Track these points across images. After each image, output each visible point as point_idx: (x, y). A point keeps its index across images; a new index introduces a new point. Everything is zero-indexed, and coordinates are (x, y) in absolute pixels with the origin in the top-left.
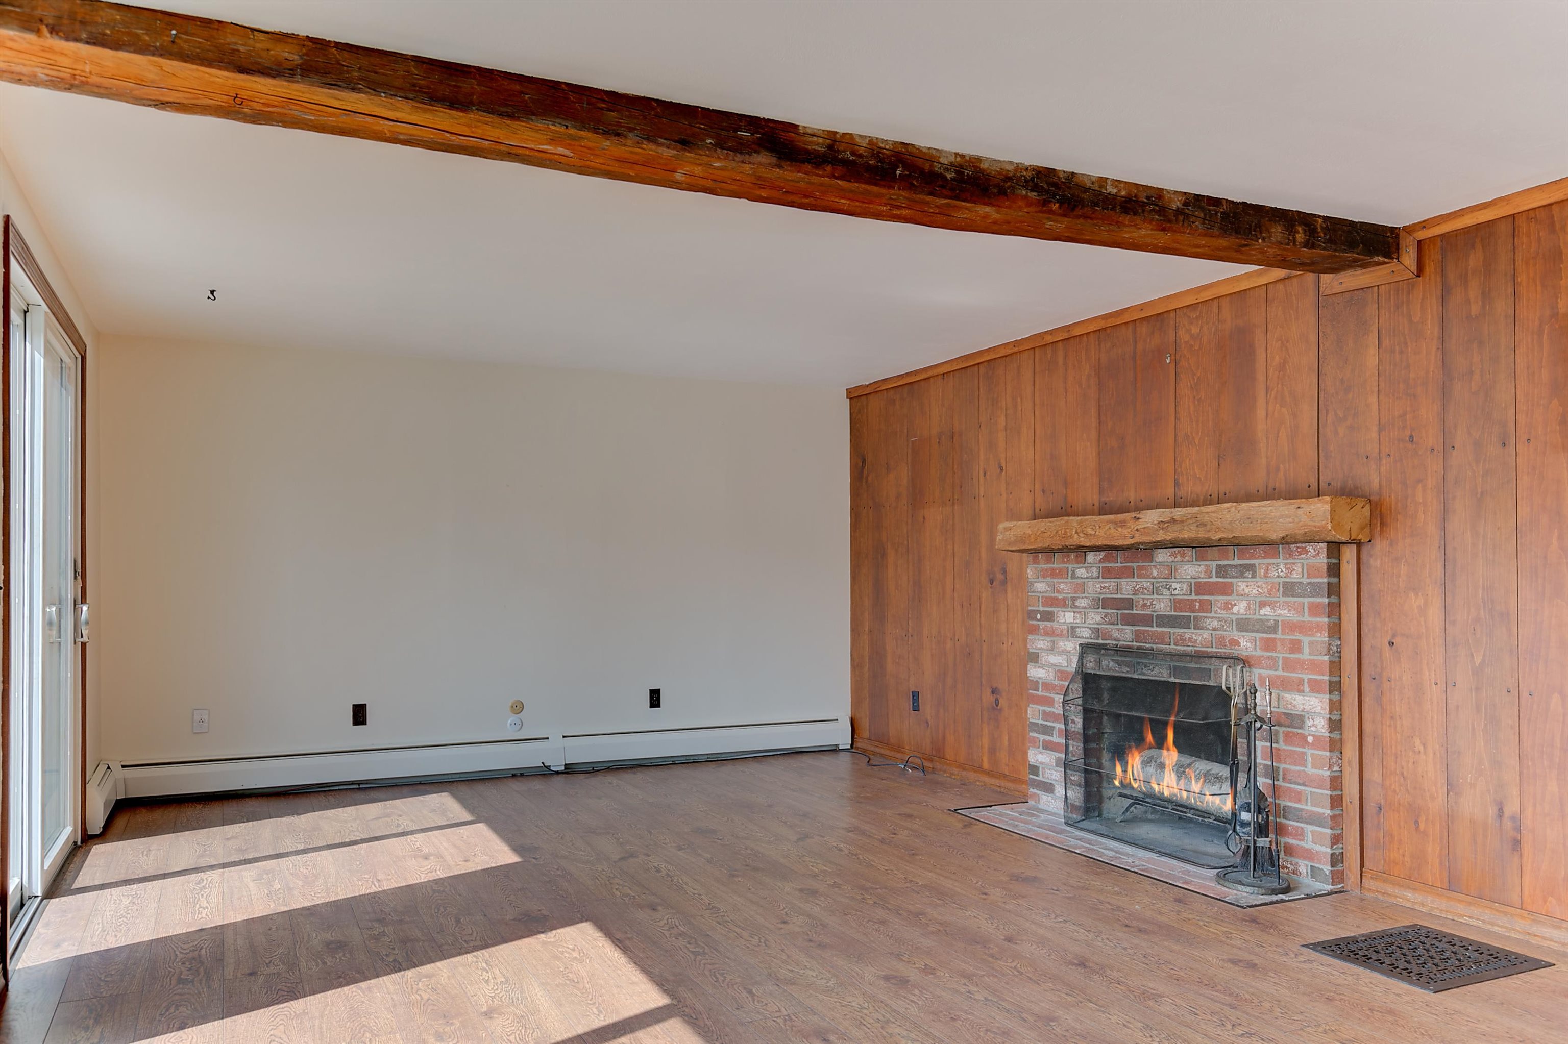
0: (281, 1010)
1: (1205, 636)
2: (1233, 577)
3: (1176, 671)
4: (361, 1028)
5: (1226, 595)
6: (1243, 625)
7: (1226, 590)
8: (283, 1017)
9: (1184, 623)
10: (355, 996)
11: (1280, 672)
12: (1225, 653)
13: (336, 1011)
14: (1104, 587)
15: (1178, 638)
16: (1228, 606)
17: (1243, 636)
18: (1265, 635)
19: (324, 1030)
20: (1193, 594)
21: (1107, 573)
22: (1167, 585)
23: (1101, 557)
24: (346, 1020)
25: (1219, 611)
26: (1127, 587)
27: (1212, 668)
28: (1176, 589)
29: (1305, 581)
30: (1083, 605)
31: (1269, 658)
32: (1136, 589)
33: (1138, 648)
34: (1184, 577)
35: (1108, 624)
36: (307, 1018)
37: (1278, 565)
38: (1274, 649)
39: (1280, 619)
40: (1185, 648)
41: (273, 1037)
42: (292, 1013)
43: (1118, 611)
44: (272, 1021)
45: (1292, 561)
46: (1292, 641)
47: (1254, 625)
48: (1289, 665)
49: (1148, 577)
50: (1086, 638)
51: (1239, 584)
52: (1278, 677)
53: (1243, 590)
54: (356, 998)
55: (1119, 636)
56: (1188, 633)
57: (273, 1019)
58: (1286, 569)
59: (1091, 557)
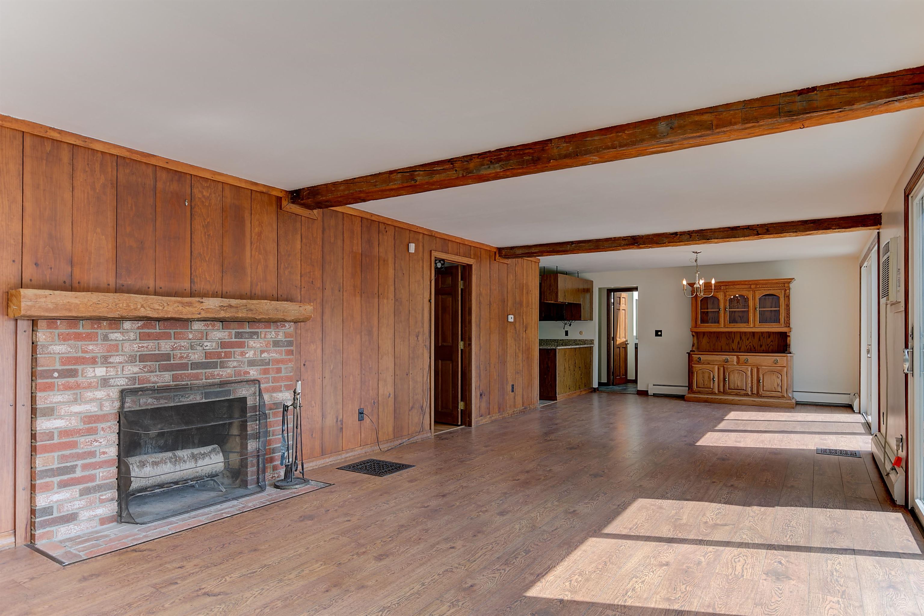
0: (770, 613)
1: (228, 372)
2: (246, 338)
3: (207, 395)
4: (731, 583)
5: (242, 348)
6: (252, 363)
7: (241, 345)
8: (770, 607)
9: (214, 365)
10: (720, 604)
11: (271, 384)
12: (240, 379)
13: (738, 598)
14: (142, 347)
15: (209, 375)
16: (243, 354)
17: (252, 369)
18: (263, 367)
19: (750, 589)
20: (220, 348)
21: (143, 337)
22: (200, 344)
23: (139, 325)
24: (736, 590)
25: (237, 357)
26: (165, 346)
27: (231, 389)
28: (207, 346)
29: (284, 340)
30: (118, 361)
31: (265, 378)
32: (174, 347)
33: (176, 385)
34: (214, 338)
35: (147, 372)
36: (756, 601)
37: (271, 332)
38: (268, 373)
39: (270, 358)
40: (213, 380)
41: (780, 596)
42: (763, 608)
43: (156, 363)
44: (777, 607)
45: (278, 330)
46: (277, 368)
47: (258, 363)
48: (275, 380)
49: (185, 339)
50: (121, 386)
51: (250, 342)
52: (270, 386)
53: (252, 345)
54: (721, 603)
55: (157, 380)
56: (216, 371)
57: (777, 609)
58: (275, 334)
59: (127, 325)
